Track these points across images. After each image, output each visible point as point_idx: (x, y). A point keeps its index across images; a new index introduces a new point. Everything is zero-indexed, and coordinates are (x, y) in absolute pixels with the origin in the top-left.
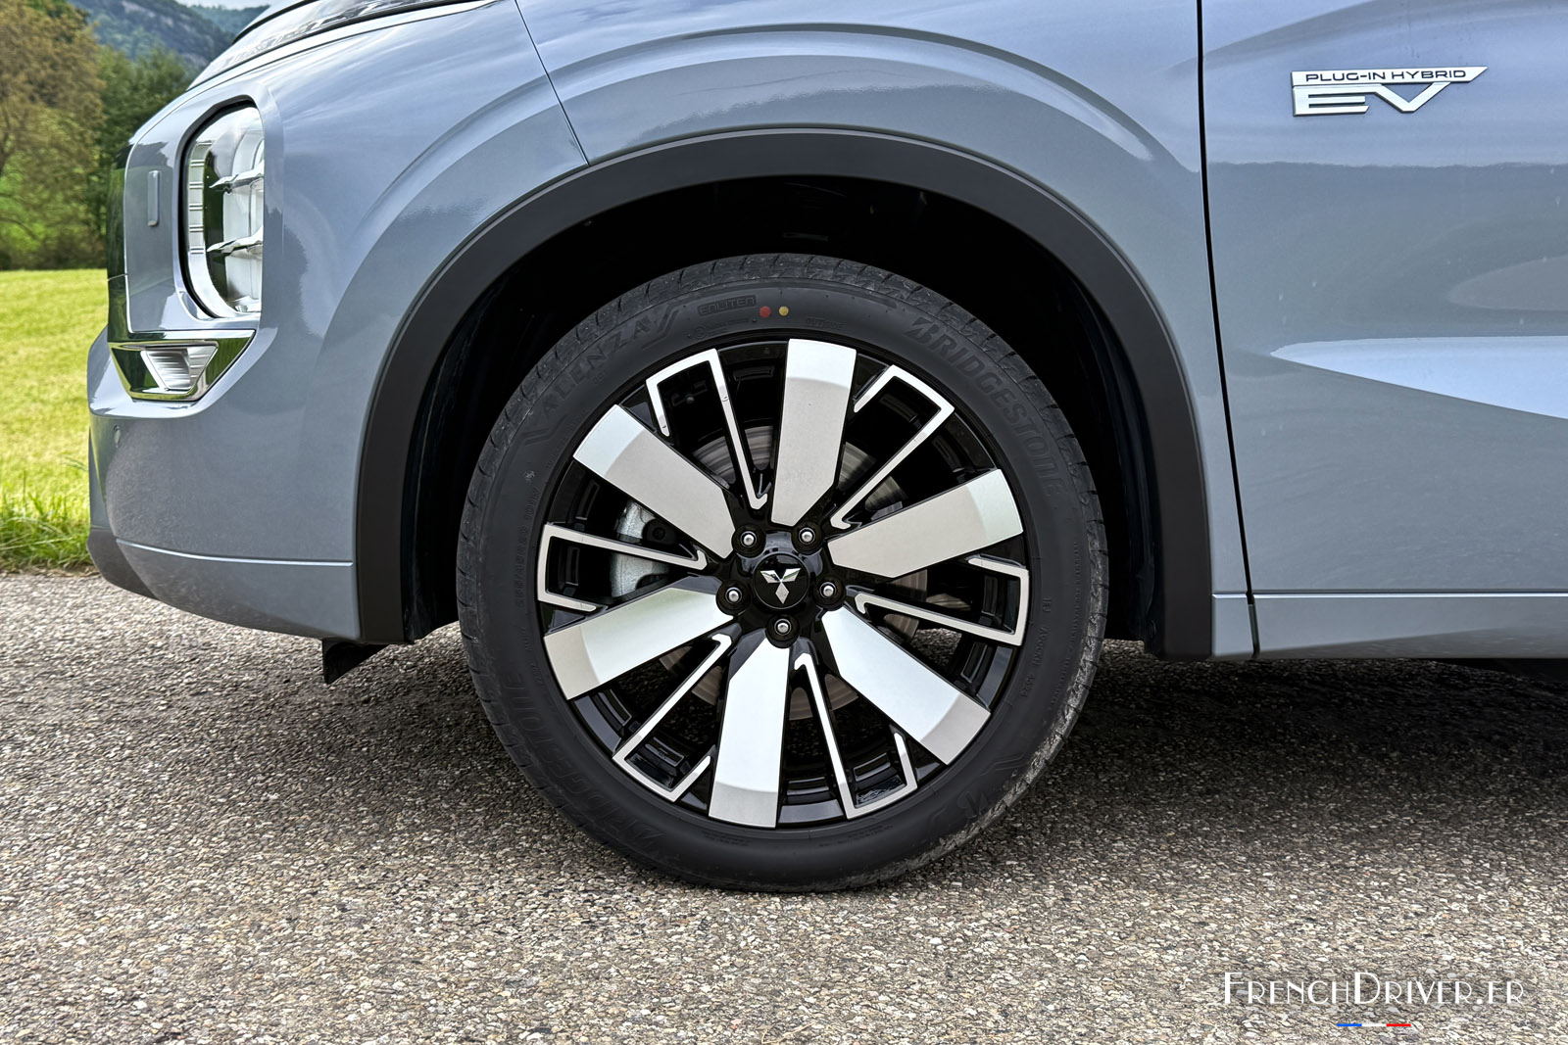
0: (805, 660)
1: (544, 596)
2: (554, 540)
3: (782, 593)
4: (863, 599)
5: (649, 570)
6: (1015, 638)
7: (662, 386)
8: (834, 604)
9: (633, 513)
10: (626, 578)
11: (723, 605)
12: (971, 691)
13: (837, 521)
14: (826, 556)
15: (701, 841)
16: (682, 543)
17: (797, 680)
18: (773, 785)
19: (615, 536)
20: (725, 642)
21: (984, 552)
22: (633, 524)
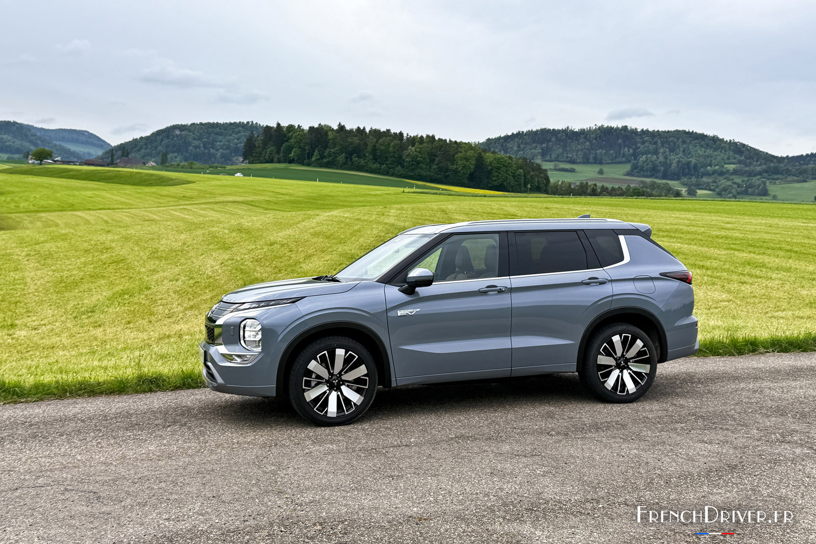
0: (339, 393)
1: (304, 387)
2: (305, 380)
3: (336, 384)
4: (346, 384)
5: (316, 382)
6: (367, 387)
7: (319, 357)
8: (342, 385)
9: (314, 374)
10: (313, 384)
11: (328, 387)
12: (361, 395)
13: (343, 373)
14: (341, 378)
15: (326, 420)
16: (322, 378)
17: (338, 396)
18: (336, 411)
19: (311, 378)
20: (328, 391)
21: (362, 376)
22: (314, 376)
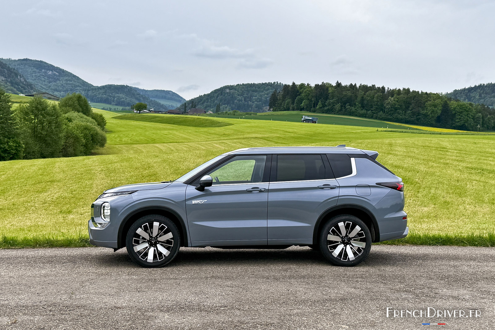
0: (155, 248)
1: (133, 244)
2: (134, 239)
3: (153, 243)
4: (160, 243)
5: (142, 241)
6: (172, 246)
7: (143, 226)
8: (158, 244)
9: (141, 236)
10: (140, 242)
11: (149, 244)
12: (169, 250)
13: (158, 237)
14: (157, 240)
15: (147, 264)
16: (145, 239)
17: (155, 250)
18: (153, 259)
19: (140, 239)
20: (149, 247)
21: (170, 239)
